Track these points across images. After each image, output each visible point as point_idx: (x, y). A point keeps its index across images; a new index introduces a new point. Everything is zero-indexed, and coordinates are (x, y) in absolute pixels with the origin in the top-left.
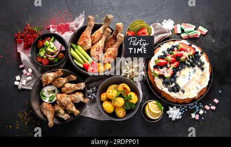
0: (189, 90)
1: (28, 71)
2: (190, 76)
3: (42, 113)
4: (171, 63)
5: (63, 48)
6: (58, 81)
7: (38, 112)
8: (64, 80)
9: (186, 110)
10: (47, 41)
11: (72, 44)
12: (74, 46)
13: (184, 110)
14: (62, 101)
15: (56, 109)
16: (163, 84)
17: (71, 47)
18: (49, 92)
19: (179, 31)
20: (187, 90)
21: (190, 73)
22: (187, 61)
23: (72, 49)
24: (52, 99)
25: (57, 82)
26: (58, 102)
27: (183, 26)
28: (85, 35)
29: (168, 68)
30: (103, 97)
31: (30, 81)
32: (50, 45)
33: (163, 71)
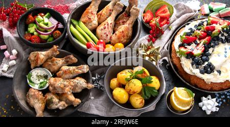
0: (227, 70)
1: (11, 54)
2: (226, 52)
3: (28, 104)
4: (200, 39)
5: (60, 26)
6: (52, 62)
7: (22, 103)
8: (60, 61)
9: (224, 101)
10: (39, 16)
11: (73, 21)
12: (75, 22)
13: (222, 101)
14: (56, 85)
15: (47, 98)
16: (192, 64)
17: (71, 23)
18: (39, 77)
19: (207, 11)
20: (224, 71)
21: (226, 49)
22: (220, 35)
23: (72, 25)
24: (42, 85)
25: (50, 63)
26: (51, 88)
27: (211, 5)
28: (90, 11)
29: (198, 45)
30: (114, 82)
31: (13, 66)
32: (43, 21)
33: (191, 48)
